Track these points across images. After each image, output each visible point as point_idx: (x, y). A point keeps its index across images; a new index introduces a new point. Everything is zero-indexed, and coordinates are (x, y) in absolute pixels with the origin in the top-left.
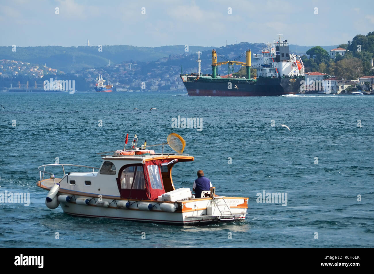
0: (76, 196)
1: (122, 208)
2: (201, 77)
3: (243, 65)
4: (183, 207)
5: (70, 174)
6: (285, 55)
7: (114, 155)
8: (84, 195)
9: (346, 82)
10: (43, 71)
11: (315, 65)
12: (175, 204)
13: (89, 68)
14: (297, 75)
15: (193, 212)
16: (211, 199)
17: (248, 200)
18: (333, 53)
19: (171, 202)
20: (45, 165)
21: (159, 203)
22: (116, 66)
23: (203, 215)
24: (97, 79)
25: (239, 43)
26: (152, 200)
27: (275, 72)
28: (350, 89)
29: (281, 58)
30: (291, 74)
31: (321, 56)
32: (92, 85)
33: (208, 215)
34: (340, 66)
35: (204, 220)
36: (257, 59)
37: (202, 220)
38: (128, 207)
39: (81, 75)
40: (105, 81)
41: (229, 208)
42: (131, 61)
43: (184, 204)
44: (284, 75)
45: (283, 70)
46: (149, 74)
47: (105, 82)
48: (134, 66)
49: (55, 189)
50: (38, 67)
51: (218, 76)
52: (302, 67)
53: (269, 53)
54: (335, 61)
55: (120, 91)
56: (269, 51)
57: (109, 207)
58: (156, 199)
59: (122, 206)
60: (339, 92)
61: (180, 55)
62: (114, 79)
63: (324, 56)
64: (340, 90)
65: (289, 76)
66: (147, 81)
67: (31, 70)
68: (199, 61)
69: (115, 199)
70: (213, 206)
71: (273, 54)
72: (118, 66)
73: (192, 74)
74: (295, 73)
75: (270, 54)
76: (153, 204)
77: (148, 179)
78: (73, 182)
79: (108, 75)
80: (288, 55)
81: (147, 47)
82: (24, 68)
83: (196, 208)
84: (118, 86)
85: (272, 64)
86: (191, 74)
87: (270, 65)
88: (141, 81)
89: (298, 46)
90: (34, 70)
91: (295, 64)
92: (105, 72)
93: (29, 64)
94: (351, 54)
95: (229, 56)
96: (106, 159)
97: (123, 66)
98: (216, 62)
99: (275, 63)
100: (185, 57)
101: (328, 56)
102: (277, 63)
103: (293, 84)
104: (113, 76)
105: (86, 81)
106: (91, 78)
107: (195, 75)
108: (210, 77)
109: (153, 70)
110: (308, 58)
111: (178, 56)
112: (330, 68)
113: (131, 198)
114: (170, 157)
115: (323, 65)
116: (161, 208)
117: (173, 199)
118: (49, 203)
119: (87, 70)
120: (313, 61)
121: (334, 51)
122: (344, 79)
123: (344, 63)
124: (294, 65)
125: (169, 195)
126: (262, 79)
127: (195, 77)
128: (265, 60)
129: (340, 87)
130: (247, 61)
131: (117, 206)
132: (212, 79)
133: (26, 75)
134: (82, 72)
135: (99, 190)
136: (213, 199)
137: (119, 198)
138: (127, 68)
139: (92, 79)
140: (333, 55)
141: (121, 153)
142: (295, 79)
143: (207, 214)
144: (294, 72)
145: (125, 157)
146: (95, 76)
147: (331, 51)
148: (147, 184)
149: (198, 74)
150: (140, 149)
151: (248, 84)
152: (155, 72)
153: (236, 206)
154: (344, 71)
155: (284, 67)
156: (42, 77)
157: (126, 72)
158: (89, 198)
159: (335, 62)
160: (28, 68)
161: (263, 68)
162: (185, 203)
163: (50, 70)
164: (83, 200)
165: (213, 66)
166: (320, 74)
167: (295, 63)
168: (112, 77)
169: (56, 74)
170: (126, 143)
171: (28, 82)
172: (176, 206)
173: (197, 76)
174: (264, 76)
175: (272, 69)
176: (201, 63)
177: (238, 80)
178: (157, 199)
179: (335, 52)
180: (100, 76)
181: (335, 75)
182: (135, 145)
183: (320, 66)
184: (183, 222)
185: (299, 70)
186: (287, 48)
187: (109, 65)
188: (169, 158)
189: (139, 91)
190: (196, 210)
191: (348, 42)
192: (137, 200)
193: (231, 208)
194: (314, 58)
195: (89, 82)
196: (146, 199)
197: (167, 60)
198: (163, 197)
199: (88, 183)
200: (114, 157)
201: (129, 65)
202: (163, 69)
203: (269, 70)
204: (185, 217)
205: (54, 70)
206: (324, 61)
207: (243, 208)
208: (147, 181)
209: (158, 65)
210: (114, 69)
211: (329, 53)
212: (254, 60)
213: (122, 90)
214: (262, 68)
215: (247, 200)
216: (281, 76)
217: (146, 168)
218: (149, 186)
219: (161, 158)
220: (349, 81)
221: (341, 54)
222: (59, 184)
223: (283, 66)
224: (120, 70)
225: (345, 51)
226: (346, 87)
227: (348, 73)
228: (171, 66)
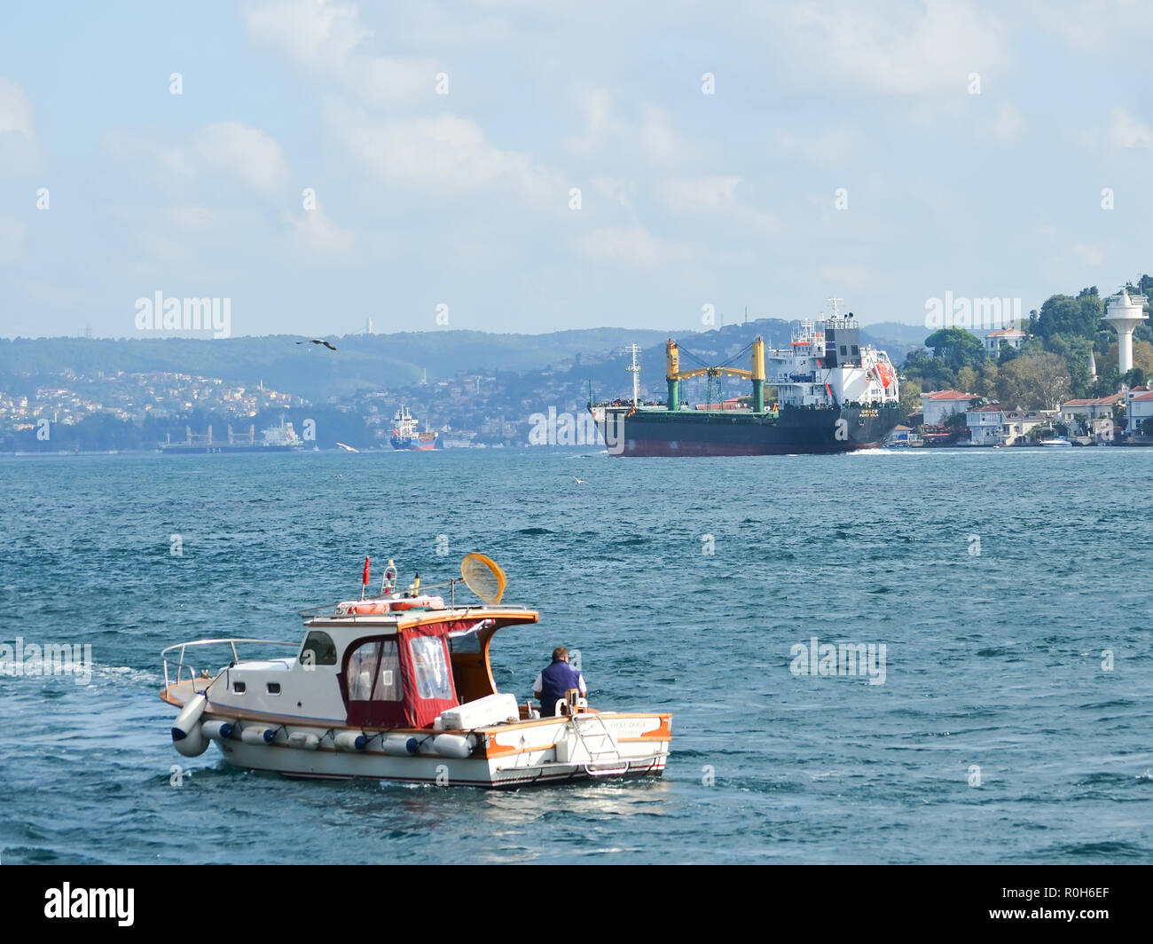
0: (244, 722)
1: (346, 750)
2: (640, 408)
3: (744, 378)
4: (488, 745)
5: (235, 666)
6: (849, 350)
7: (335, 615)
8: (262, 718)
9: (1027, 416)
10: (255, 399)
11: (948, 372)
12: (470, 736)
13: (371, 391)
14: (879, 401)
15: (516, 756)
16: (567, 719)
17: (670, 719)
18: (992, 342)
19: (461, 732)
20: (184, 645)
21: (433, 735)
22: (441, 384)
23: (548, 762)
24: (397, 417)
25: (753, 321)
26: (419, 729)
27: (826, 394)
28: (1037, 432)
29: (840, 359)
30: (865, 397)
31: (963, 351)
32: (380, 433)
33: (559, 762)
34: (1011, 375)
35: (543, 777)
36: (780, 362)
37: (540, 776)
38: (362, 747)
39: (353, 408)
40: (417, 422)
41: (615, 742)
42: (481, 371)
43: (493, 737)
44: (847, 400)
45: (845, 387)
46: (525, 402)
47: (416, 425)
48: (488, 384)
49: (195, 705)
50: (242, 390)
51: (684, 407)
52: (891, 380)
53: (808, 347)
54: (997, 361)
55: (453, 447)
56: (808, 340)
57: (319, 748)
58: (431, 725)
59: (347, 747)
60: (1009, 442)
61: (605, 352)
62: (436, 416)
63: (970, 349)
64: (1013, 435)
65: (861, 404)
66: (521, 421)
67: (226, 398)
68: (635, 368)
69: (332, 730)
70: (571, 739)
71: (819, 348)
72: (445, 384)
73: (618, 401)
74: (875, 395)
75: (810, 349)
76: (419, 737)
77: (409, 673)
78: (240, 687)
79: (422, 406)
80: (856, 351)
81: (520, 335)
82: (208, 391)
83: (526, 746)
84: (448, 436)
85: (817, 374)
86: (615, 402)
87: (811, 377)
88: (506, 419)
89: (903, 326)
90: (232, 397)
91: (875, 373)
92: (414, 399)
93: (220, 382)
94: (1038, 345)
95: (729, 353)
96: (313, 625)
97: (460, 383)
98: (676, 370)
99: (825, 372)
100: (616, 358)
101: (980, 349)
102: (828, 370)
103: (871, 424)
104: (436, 409)
105: (365, 423)
106: (380, 416)
107: (624, 403)
108: (664, 409)
109: (535, 391)
110: (930, 357)
111: (599, 356)
112: (987, 381)
113: (370, 724)
114: (472, 614)
115: (968, 374)
116: (437, 749)
117: (467, 725)
118: (178, 742)
119: (368, 396)
120: (943, 364)
121: (995, 338)
122: (1021, 407)
123: (1021, 367)
124: (872, 375)
125: (458, 715)
126: (791, 411)
127: (624, 408)
128: (800, 365)
129: (1012, 428)
130: (755, 368)
131: (336, 745)
132: (668, 414)
133: (212, 409)
134: (356, 400)
135: (300, 704)
136: (570, 720)
137: (344, 725)
138: (468, 387)
139: (380, 419)
140: (992, 346)
141: (350, 610)
142: (876, 411)
143: (556, 761)
144: (873, 392)
145: (358, 620)
146: (390, 411)
147: (986, 338)
148: (408, 686)
149: (632, 401)
150: (406, 596)
151: (757, 424)
152: (541, 398)
153: (639, 736)
154: (1022, 386)
155: (847, 379)
156: (253, 414)
157: (466, 398)
158: (274, 727)
159: (999, 365)
160: (217, 391)
161: (795, 384)
162: (495, 734)
163: (273, 396)
164: (259, 732)
165: (671, 382)
166: (961, 396)
167: (874, 370)
168: (432, 411)
169: (288, 407)
170: (365, 581)
171: (210, 427)
172: (472, 741)
173: (630, 405)
174: (798, 403)
175: (817, 387)
176: (641, 373)
177: (732, 416)
178: (433, 724)
179: (999, 340)
180: (405, 410)
181: (1000, 398)
182: (390, 586)
183: (961, 376)
184: (492, 782)
185: (884, 388)
186: (856, 332)
187: (424, 381)
188: (469, 617)
189: (501, 446)
190: (524, 751)
191: (1032, 312)
192: (382, 729)
193: (620, 741)
194: (944, 356)
195: (373, 427)
196: (404, 725)
197: (571, 366)
198: (443, 718)
199: (274, 688)
200: (335, 618)
201: (475, 382)
202: (561, 389)
203: (808, 389)
204: (495, 770)
205: (284, 397)
206: (970, 364)
207: (657, 741)
208: (407, 680)
209: (548, 378)
210: (437, 390)
211: (984, 342)
212: (774, 363)
213: (457, 444)
214: (791, 383)
215: (669, 721)
216: (840, 404)
217: (404, 645)
218: (412, 693)
219: (447, 619)
220: (1035, 411)
221: (1013, 345)
222: (205, 693)
223: (844, 379)
224: (452, 395)
225: (1023, 337)
226: (1027, 427)
227: (1031, 393)
228: (581, 381)
